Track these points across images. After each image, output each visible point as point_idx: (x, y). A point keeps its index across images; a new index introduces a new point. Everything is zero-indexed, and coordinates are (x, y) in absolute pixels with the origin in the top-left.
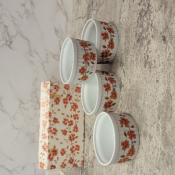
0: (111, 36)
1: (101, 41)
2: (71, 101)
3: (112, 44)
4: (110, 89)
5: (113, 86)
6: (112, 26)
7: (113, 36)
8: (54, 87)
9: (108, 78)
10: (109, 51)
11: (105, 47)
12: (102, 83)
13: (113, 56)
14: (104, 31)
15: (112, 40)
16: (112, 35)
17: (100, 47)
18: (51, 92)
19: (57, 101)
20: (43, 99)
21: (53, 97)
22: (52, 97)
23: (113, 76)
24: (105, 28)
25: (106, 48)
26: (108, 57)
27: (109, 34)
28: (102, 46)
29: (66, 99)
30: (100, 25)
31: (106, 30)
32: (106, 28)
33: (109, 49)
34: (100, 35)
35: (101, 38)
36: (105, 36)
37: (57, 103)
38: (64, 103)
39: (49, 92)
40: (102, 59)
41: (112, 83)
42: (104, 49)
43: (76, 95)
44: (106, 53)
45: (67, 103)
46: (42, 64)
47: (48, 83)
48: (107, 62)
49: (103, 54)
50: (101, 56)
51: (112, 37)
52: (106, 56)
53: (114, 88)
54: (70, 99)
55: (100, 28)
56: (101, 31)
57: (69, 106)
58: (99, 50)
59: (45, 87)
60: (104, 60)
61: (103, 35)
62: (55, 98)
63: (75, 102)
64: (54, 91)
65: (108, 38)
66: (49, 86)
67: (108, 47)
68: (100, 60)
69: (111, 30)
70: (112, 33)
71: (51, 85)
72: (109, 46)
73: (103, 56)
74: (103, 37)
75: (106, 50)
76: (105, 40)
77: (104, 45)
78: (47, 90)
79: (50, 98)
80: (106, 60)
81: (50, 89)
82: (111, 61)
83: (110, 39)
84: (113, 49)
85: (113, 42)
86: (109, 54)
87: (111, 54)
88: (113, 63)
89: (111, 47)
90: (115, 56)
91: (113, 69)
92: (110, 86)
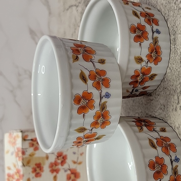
0: (153, 33)
1: (130, 46)
2: (66, 166)
3: (157, 52)
5: (171, 160)
6: (150, 9)
7: (158, 32)
8: (30, 143)
9: (155, 141)
10: (150, 69)
11: (139, 60)
12: (144, 157)
13: (158, 80)
14: (135, 21)
15: (156, 43)
16: (155, 30)
17: (129, 61)
18: (23, 153)
19: (38, 170)
20: (9, 169)
21: (28, 163)
22: (26, 163)
24: (135, 14)
25: (143, 64)
26: (147, 84)
27: (148, 28)
28: (132, 58)
29: (56, 164)
30: (123, 7)
31: (139, 17)
32: (139, 13)
33: (150, 65)
34: (127, 31)
35: (130, 38)
37: (38, 175)
38: (53, 171)
39: (20, 154)
40: (133, 90)
41: (167, 153)
42: (138, 67)
43: (74, 153)
44: (144, 74)
45: (57, 171)
46: (12, 91)
47: (18, 136)
48: (142, 94)
50: (130, 84)
51: (156, 35)
52: (143, 82)
53: (174, 166)
54: (63, 163)
55: (126, 13)
56: (128, 20)
57: (62, 177)
58: (127, 68)
59: (14, 144)
60: (137, 91)
61: (135, 32)
62: (33, 165)
63: (73, 166)
64: (30, 150)
65: (147, 38)
66: (19, 141)
67: (149, 61)
68: (128, 91)
69: (150, 19)
70: (154, 25)
71: (24, 139)
72: (149, 56)
73: (137, 82)
74: (133, 35)
75: (144, 67)
76: (140, 43)
77: (138, 55)
78: (16, 150)
79: (23, 165)
80: (142, 90)
81: (22, 148)
82: (152, 90)
83: (151, 41)
84: (158, 63)
85: (159, 47)
86: (149, 75)
87: (153, 76)
88: (156, 95)
89: (154, 60)
90: (163, 79)
91: (159, 109)
92: (164, 164)
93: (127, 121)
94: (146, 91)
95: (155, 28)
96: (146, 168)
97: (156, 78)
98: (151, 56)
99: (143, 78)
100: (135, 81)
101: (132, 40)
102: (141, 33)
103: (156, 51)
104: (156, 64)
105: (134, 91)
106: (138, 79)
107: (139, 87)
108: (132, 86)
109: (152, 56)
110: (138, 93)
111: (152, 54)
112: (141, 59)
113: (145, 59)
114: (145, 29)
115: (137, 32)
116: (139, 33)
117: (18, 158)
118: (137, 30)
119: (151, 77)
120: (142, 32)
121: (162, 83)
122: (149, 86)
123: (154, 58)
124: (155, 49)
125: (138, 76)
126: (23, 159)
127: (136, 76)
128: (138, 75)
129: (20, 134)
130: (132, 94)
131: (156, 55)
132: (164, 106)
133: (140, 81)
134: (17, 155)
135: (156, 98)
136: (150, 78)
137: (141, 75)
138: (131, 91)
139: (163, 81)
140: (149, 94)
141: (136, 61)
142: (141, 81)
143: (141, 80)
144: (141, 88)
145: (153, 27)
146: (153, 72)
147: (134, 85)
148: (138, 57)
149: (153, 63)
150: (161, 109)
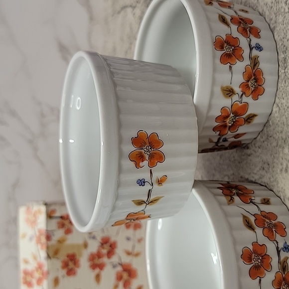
0: (251, 49)
1: (215, 70)
2: (115, 259)
3: (256, 80)
4: (269, 267)
5: (277, 248)
6: (247, 12)
7: (259, 48)
8: (58, 223)
9: (252, 219)
10: (246, 106)
11: (229, 92)
12: (235, 242)
13: (259, 124)
14: (223, 31)
15: (255, 65)
17: (212, 94)
18: (48, 238)
19: (70, 264)
20: (26, 262)
21: (56, 253)
23: (266, 202)
24: (223, 20)
25: (235, 98)
26: (241, 130)
27: (243, 42)
28: (218, 90)
29: (99, 255)
30: (205, 10)
31: (228, 25)
32: (228, 18)
33: (245, 99)
34: (210, 46)
35: (214, 57)
36: (227, 50)
37: (71, 272)
38: (94, 266)
39: (43, 239)
40: (219, 139)
41: (271, 238)
42: (227, 102)
43: (128, 239)
44: (236, 114)
45: (101, 267)
46: (31, 142)
47: (39, 211)
48: (234, 146)
50: (214, 129)
51: (255, 52)
52: (234, 126)
53: (282, 258)
54: (110, 254)
55: (208, 19)
56: (211, 29)
57: (109, 274)
58: (210, 105)
59: (33, 223)
60: (225, 140)
61: (222, 48)
62: (63, 256)
63: (126, 259)
64: (59, 234)
65: (241, 58)
66: (42, 219)
67: (244, 93)
68: (211, 141)
69: (247, 27)
70: (252, 37)
71: (50, 216)
72: (245, 86)
73: (225, 126)
74: (220, 53)
75: (236, 104)
76: (230, 66)
77: (226, 84)
78: (37, 233)
79: (49, 257)
80: (233, 139)
81: (47, 230)
82: (250, 139)
83: (247, 62)
84: (259, 96)
85: (261, 72)
86: (244, 116)
87: (251, 117)
88: (256, 147)
89: (252, 92)
90: (267, 122)
91: (260, 169)
92: (265, 255)
93: (208, 188)
94: (240, 141)
95: (254, 41)
96: (237, 260)
97: (256, 120)
98: (247, 86)
99: (235, 120)
101: (218, 61)
102: (231, 50)
103: (255, 79)
104: (256, 98)
105: (221, 141)
106: (228, 121)
107: (230, 135)
108: (218, 133)
109: (250, 85)
110: (227, 144)
111: (250, 83)
112: (231, 91)
113: (238, 90)
114: (238, 43)
115: (225, 49)
116: (228, 50)
117: (39, 246)
118: (226, 45)
119: (248, 118)
120: (233, 48)
121: (265, 128)
122: (245, 134)
123: (253, 89)
124: (254, 75)
125: (227, 117)
126: (48, 248)
127: (224, 117)
128: (227, 115)
129: (43, 209)
130: (217, 145)
131: (255, 84)
132: (269, 165)
133: (230, 125)
134: (39, 241)
135: (255, 152)
136: (247, 120)
137: (232, 115)
138: (215, 140)
139: (266, 125)
140: (244, 145)
141: (224, 94)
142: (232, 125)
143: (232, 123)
144: (232, 136)
145: (251, 40)
146: (250, 111)
147: (220, 131)
148: (227, 87)
149: (251, 96)
150: (264, 169)
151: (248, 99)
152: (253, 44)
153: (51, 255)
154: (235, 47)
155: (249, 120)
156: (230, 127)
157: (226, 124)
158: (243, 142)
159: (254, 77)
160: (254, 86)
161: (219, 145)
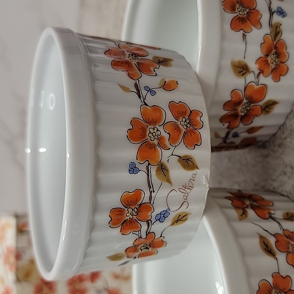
0: (272, 14)
1: (223, 38)
2: (100, 283)
3: (278, 55)
7: (281, 13)
10: (264, 89)
11: (242, 69)
13: (279, 115)
15: (276, 35)
19: (45, 289)
21: (27, 275)
22: (23, 276)
25: (250, 78)
26: (257, 122)
28: (227, 64)
33: (263, 80)
35: (222, 20)
39: (12, 259)
40: (228, 134)
42: (239, 83)
44: (251, 100)
47: (8, 225)
48: (247, 144)
49: (232, 104)
50: (222, 120)
51: (276, 18)
52: (247, 117)
60: (236, 135)
61: (233, 9)
62: (35, 279)
65: (258, 24)
67: (261, 72)
68: (217, 136)
71: (20, 230)
72: (263, 62)
73: (235, 116)
74: (230, 16)
75: (252, 86)
76: (244, 34)
77: (238, 58)
78: (5, 251)
79: (18, 280)
80: (246, 135)
82: (267, 135)
83: (266, 30)
84: (281, 77)
85: (284, 45)
86: (261, 103)
87: (271, 105)
88: (275, 146)
89: (272, 71)
90: (290, 113)
91: (280, 174)
92: (290, 290)
94: (254, 139)
95: (276, 4)
97: (277, 110)
98: (266, 62)
99: (248, 108)
100: (231, 115)
101: (227, 26)
102: (246, 12)
103: (276, 53)
104: (277, 79)
105: (230, 136)
106: (240, 109)
107: (241, 129)
108: (227, 125)
109: (269, 61)
110: (237, 141)
111: (269, 59)
112: (245, 67)
113: (253, 66)
114: (254, 4)
115: (237, 11)
116: (241, 13)
117: (8, 267)
118: (238, 6)
119: (267, 107)
120: (248, 10)
121: (288, 120)
122: (261, 127)
123: (273, 67)
124: (276, 48)
125: (239, 103)
127: (235, 104)
128: (239, 100)
130: (225, 142)
131: (277, 60)
132: (292, 168)
133: (243, 114)
134: (6, 261)
135: (274, 152)
136: (264, 109)
137: (245, 101)
138: (223, 135)
139: (290, 116)
140: (260, 144)
141: (235, 71)
142: (246, 115)
143: (245, 112)
144: (244, 130)
145: (271, 3)
146: (269, 97)
147: (229, 122)
148: (240, 63)
149: (270, 76)
150: (285, 174)
151: (266, 80)
152: (274, 7)
153: (21, 277)
154: (251, 10)
155: (267, 109)
156: (242, 118)
157: (237, 113)
158: (258, 139)
159: (274, 51)
160: (275, 63)
161: (228, 141)
